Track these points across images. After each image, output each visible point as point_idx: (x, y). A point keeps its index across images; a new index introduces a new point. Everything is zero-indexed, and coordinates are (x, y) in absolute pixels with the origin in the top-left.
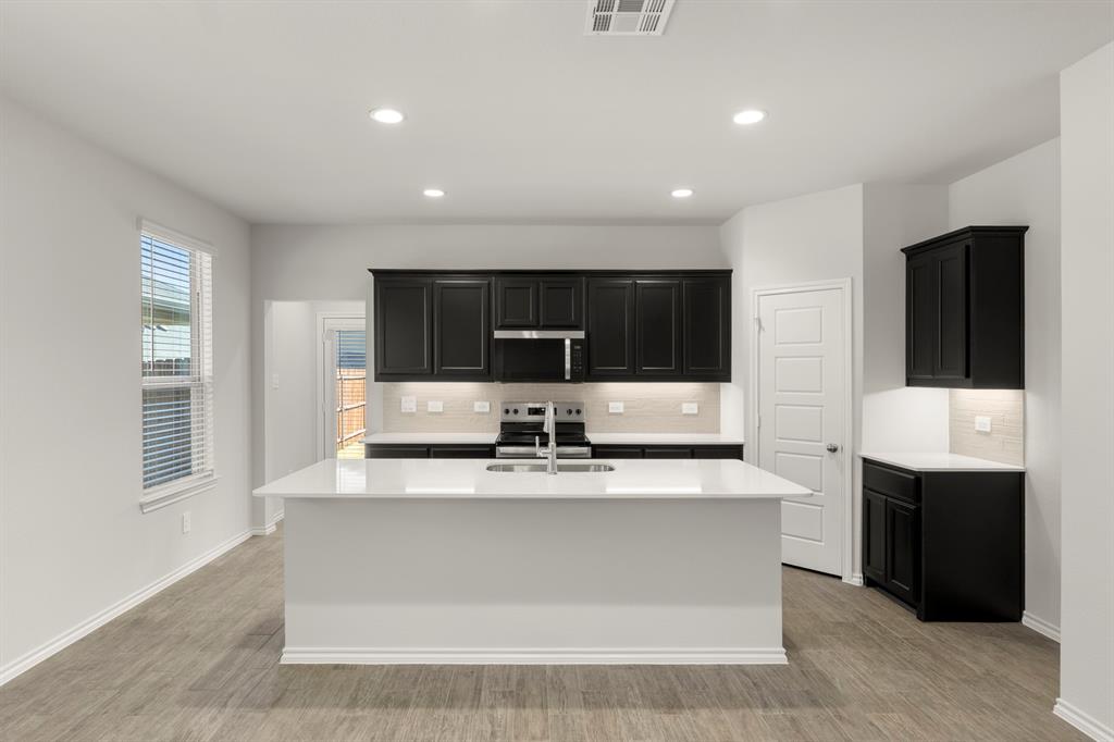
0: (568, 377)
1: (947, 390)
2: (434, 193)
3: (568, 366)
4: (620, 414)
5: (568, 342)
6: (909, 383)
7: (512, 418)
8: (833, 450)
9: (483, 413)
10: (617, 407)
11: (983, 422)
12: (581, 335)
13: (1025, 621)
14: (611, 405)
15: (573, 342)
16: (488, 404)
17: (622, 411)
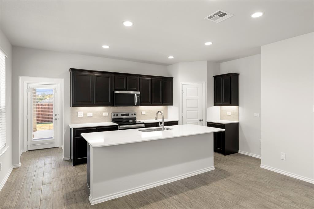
0: (136, 105)
1: (219, 106)
2: (106, 47)
3: (136, 101)
4: (145, 115)
5: (136, 95)
6: (215, 105)
7: (116, 117)
8: (201, 121)
9: (106, 116)
10: (143, 113)
11: (229, 113)
12: (139, 93)
13: (239, 152)
14: (142, 112)
15: (137, 95)
16: (107, 113)
17: (145, 114)
